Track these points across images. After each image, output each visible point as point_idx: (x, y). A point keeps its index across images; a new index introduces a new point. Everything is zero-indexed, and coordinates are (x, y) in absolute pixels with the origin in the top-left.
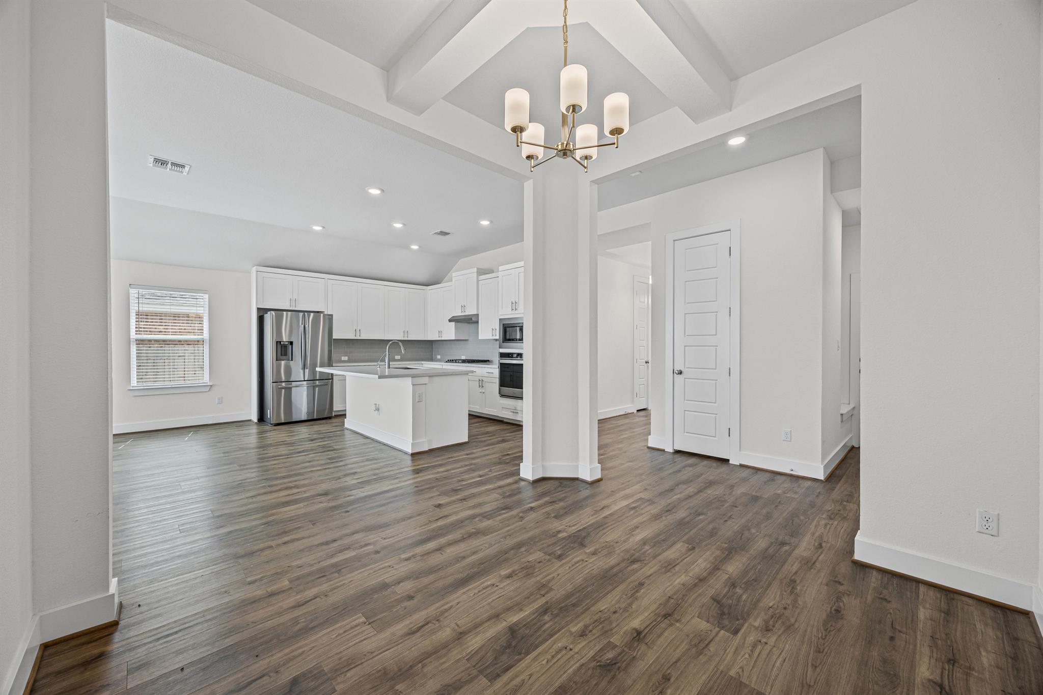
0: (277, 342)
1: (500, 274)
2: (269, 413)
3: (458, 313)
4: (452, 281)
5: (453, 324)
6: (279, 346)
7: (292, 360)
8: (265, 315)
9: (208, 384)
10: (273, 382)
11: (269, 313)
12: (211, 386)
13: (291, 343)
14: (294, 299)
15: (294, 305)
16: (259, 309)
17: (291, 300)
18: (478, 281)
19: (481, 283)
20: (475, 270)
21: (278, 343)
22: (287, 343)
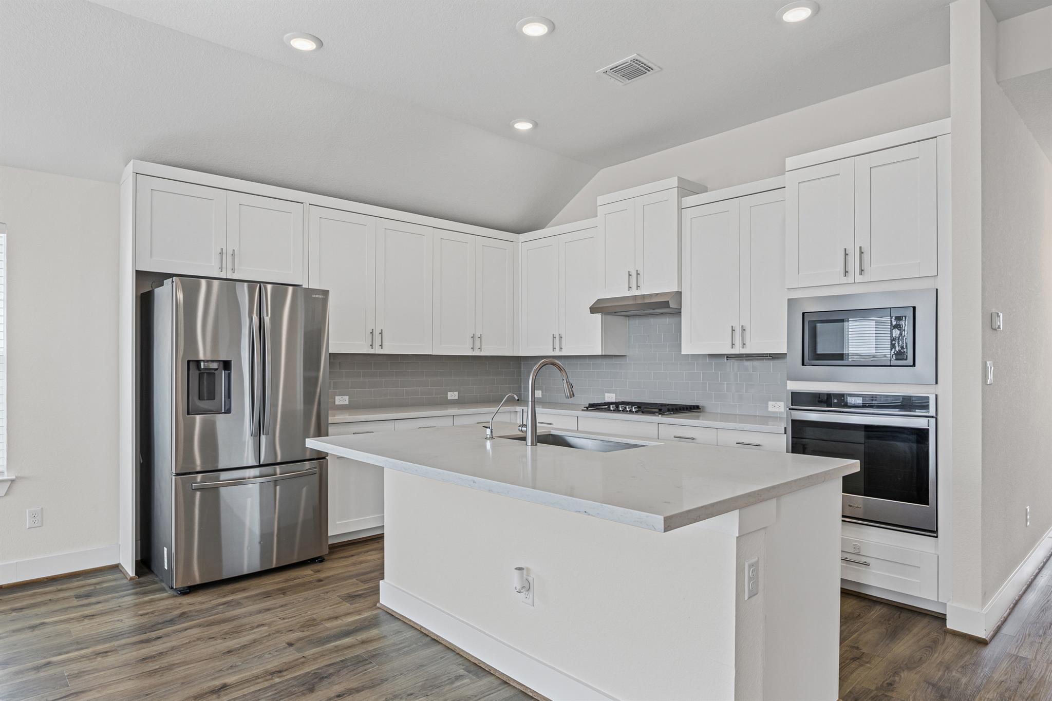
0: (189, 362)
1: (789, 179)
2: (166, 556)
3: (619, 290)
4: (597, 216)
5: (598, 317)
6: (194, 373)
7: (228, 411)
8: (158, 291)
9: (5, 477)
10: (177, 475)
11: (167, 282)
12: (12, 481)
13: (227, 365)
14: (230, 252)
15: (230, 266)
16: (141, 275)
17: (221, 253)
18: (680, 209)
19: (687, 213)
20: (674, 182)
21: (192, 366)
22: (215, 366)
